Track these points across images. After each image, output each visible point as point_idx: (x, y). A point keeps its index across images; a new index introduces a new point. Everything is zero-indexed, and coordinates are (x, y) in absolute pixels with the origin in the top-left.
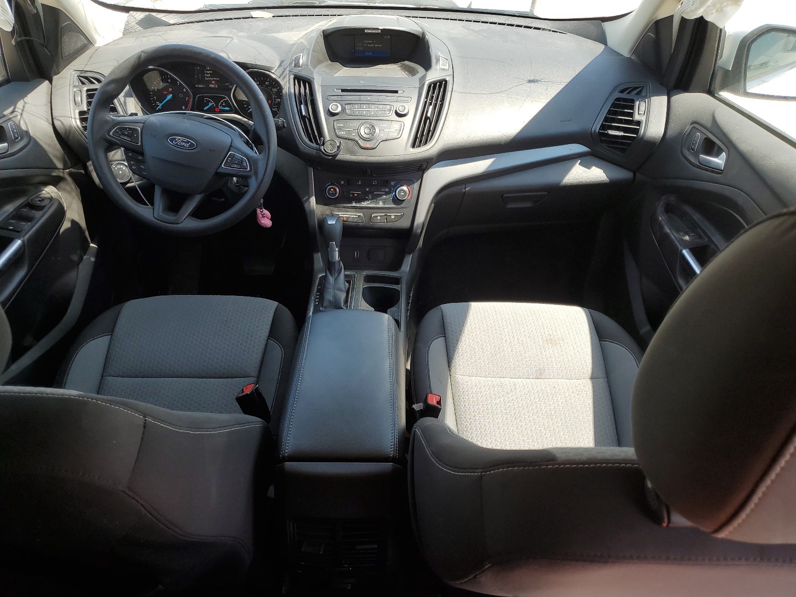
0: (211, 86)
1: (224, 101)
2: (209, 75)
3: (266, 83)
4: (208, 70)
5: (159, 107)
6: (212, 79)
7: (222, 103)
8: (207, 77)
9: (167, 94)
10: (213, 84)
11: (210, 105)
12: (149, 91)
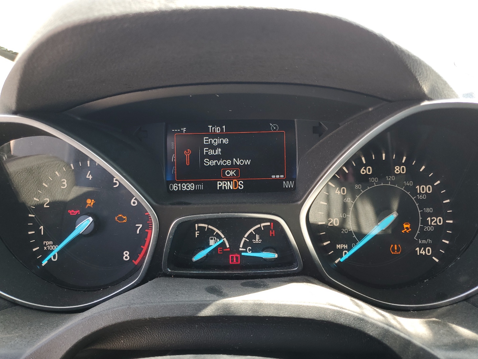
0: (220, 184)
1: (257, 231)
2: (219, 151)
3: (398, 170)
4: (214, 136)
5: (51, 256)
6: (228, 162)
7: (252, 236)
8: (212, 158)
9: (78, 216)
10: (230, 179)
11: (213, 244)
12: (24, 208)
